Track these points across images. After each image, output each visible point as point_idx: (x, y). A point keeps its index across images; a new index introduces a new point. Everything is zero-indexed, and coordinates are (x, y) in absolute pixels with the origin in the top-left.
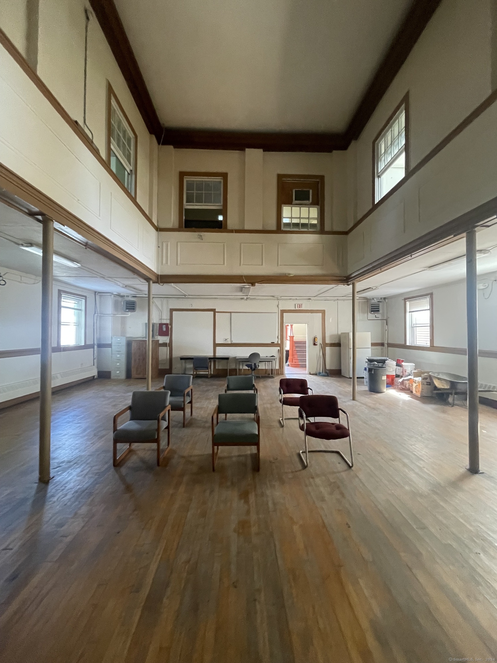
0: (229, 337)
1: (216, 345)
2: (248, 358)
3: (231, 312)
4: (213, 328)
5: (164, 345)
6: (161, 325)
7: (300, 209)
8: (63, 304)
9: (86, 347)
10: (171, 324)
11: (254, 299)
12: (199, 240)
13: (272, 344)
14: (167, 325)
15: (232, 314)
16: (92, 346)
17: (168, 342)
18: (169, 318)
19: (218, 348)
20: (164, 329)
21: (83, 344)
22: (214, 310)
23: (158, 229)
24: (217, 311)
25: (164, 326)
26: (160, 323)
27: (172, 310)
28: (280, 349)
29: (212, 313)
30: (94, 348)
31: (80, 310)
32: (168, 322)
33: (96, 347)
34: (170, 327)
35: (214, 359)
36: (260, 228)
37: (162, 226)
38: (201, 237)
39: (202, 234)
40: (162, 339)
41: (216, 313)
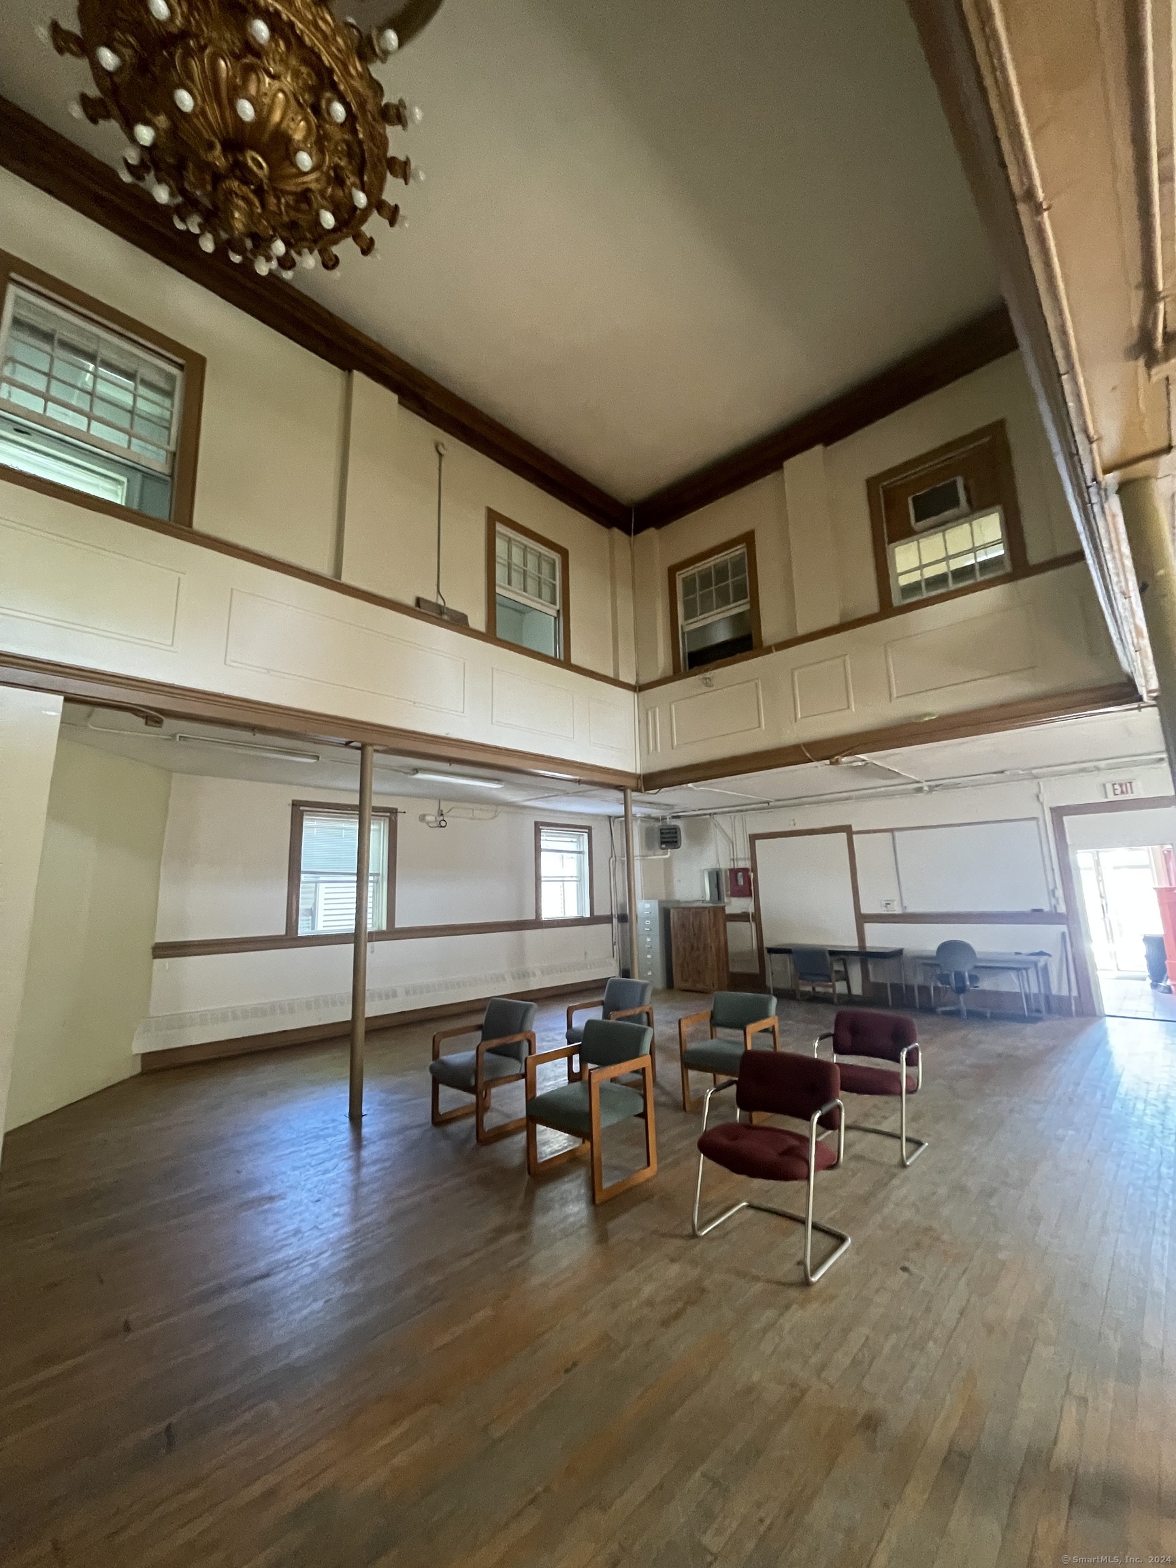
0: (897, 898)
1: (862, 920)
2: (935, 954)
3: (891, 831)
4: (849, 876)
5: (743, 917)
6: (734, 872)
7: (944, 535)
8: (544, 845)
9: (594, 920)
10: (754, 870)
11: (956, 786)
12: (705, 689)
13: (1036, 916)
14: (745, 870)
15: (897, 834)
16: (608, 919)
17: (751, 910)
18: (748, 855)
19: (869, 927)
20: (741, 882)
21: (588, 915)
22: (847, 829)
23: (638, 688)
24: (854, 829)
25: (740, 874)
26: (732, 867)
27: (753, 838)
28: (1066, 931)
29: (844, 835)
30: (611, 922)
31: (579, 852)
32: (748, 864)
33: (615, 921)
34: (752, 875)
35: (865, 956)
36: (834, 620)
37: (645, 679)
38: (708, 683)
39: (708, 675)
40: (736, 905)
41: (855, 837)
